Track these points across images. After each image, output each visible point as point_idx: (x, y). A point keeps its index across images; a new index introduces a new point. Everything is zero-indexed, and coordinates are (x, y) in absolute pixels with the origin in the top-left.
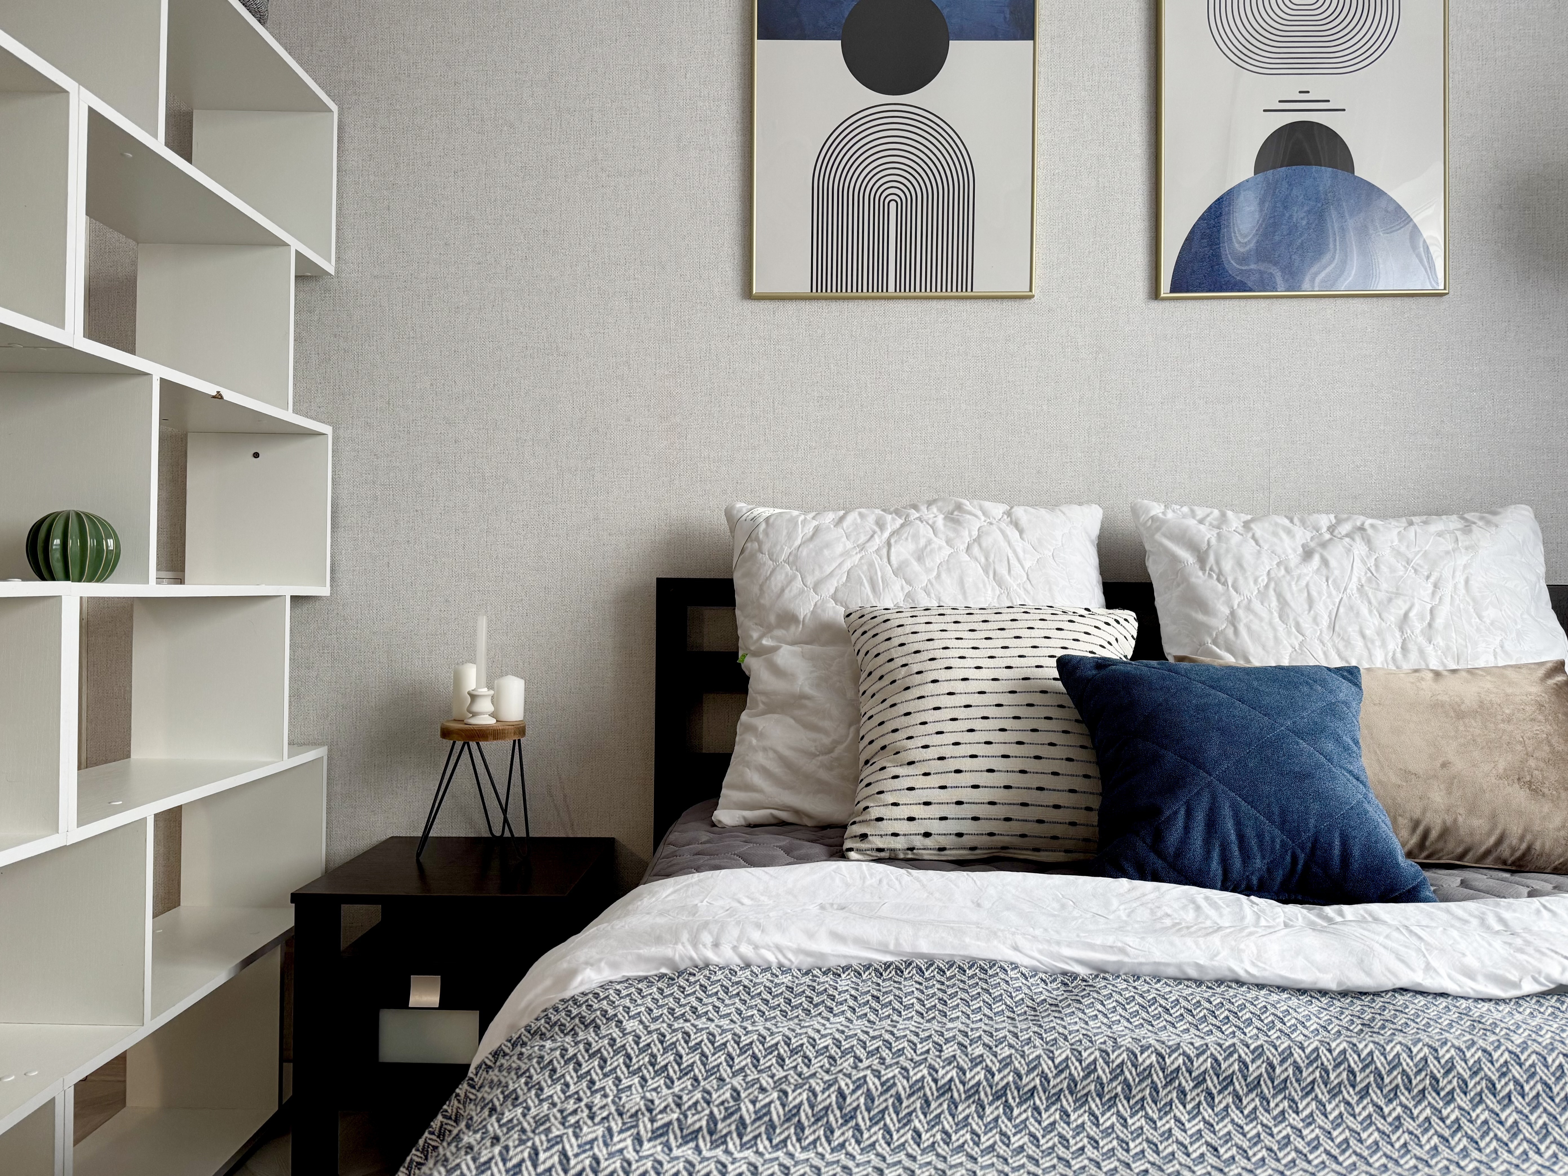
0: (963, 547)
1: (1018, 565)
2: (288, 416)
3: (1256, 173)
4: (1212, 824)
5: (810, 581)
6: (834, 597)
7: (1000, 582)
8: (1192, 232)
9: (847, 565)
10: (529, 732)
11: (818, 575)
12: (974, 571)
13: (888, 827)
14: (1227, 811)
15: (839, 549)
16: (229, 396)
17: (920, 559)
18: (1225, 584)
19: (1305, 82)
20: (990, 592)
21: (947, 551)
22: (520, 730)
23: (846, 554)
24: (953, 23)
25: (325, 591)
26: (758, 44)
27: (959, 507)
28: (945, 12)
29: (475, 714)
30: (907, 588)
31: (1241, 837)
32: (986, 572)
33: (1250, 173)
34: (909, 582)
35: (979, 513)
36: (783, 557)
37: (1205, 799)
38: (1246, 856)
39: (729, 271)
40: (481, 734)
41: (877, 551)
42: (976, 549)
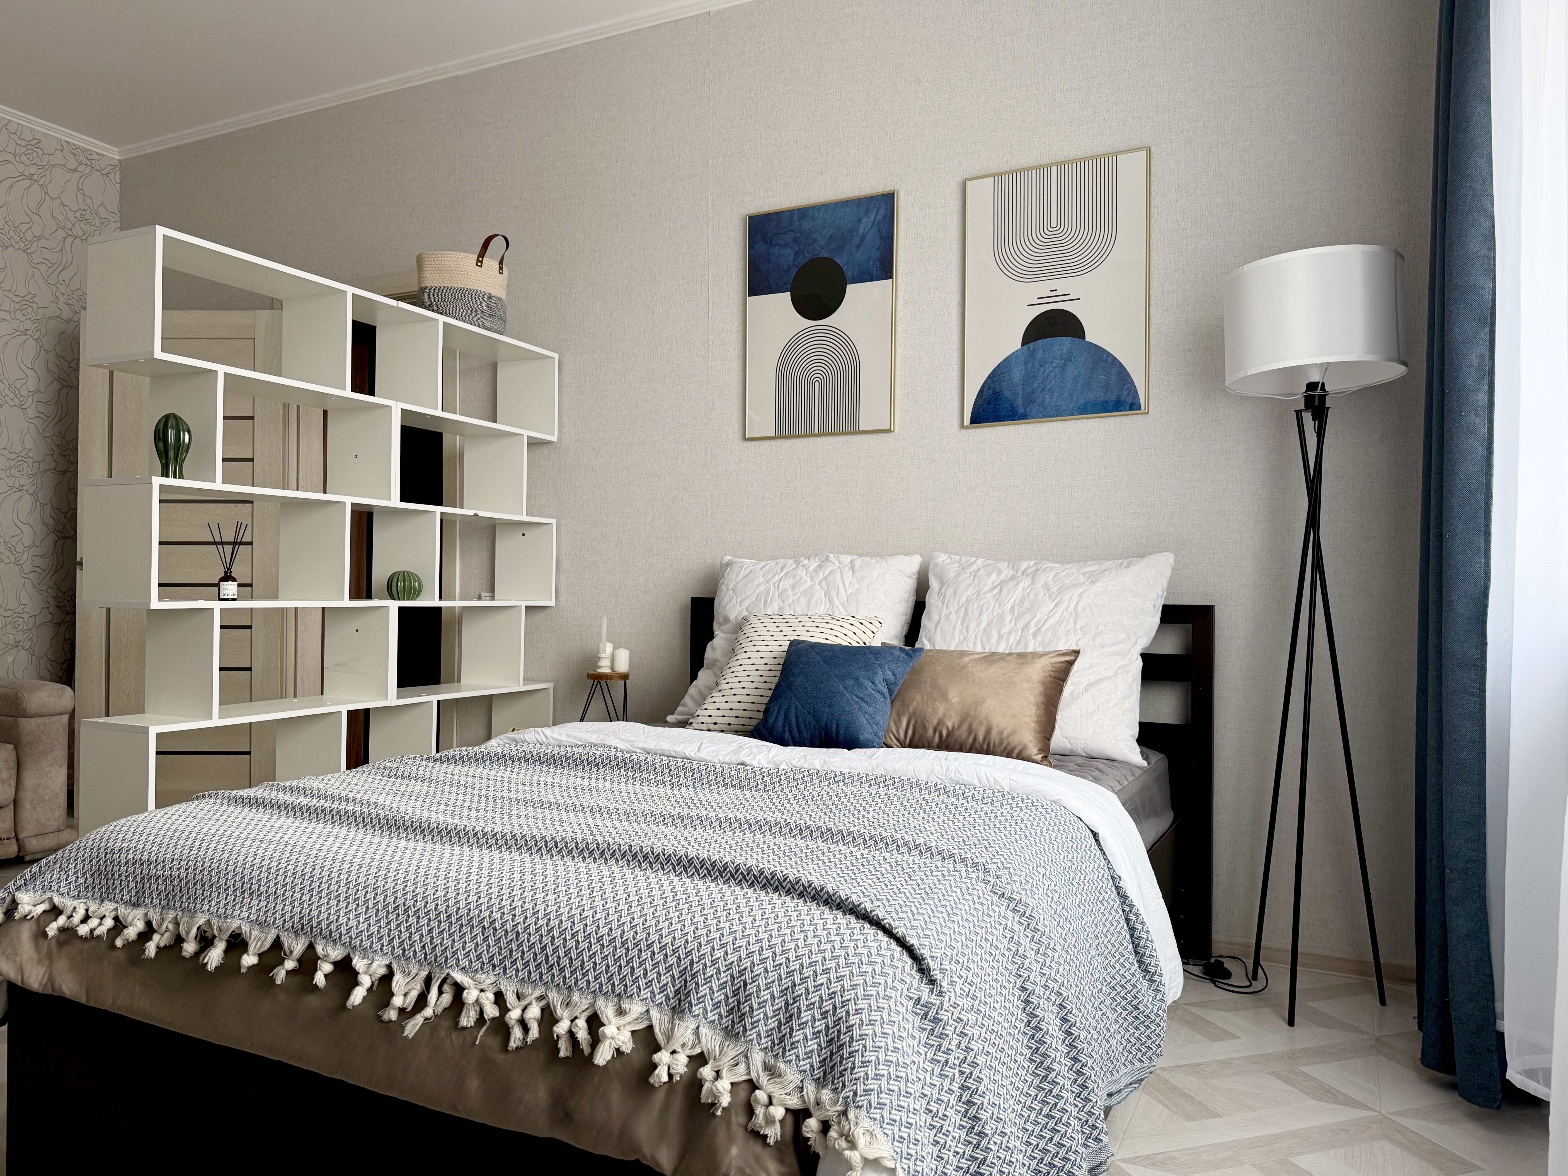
0: (817, 582)
1: (843, 590)
2: (524, 518)
3: (1022, 345)
4: (786, 716)
5: (739, 600)
6: (747, 609)
7: (831, 602)
8: (983, 386)
9: (758, 591)
10: (630, 677)
11: (743, 597)
12: (820, 594)
13: (700, 719)
14: (793, 710)
15: (757, 582)
16: (481, 514)
17: (793, 588)
18: (943, 603)
19: (1053, 284)
20: (823, 606)
21: (809, 583)
22: (625, 677)
23: (759, 585)
24: (849, 274)
25: (552, 603)
26: (749, 299)
27: (827, 558)
28: (844, 268)
29: (599, 667)
30: (781, 604)
31: (797, 722)
32: (825, 596)
33: (1020, 347)
34: (783, 602)
35: (836, 562)
36: (731, 587)
37: (787, 704)
38: (800, 732)
39: (736, 425)
40: (607, 677)
41: (774, 584)
42: (824, 582)
